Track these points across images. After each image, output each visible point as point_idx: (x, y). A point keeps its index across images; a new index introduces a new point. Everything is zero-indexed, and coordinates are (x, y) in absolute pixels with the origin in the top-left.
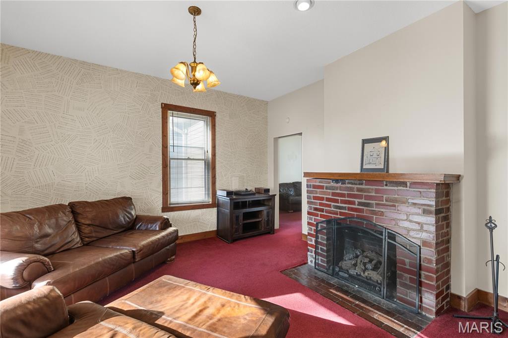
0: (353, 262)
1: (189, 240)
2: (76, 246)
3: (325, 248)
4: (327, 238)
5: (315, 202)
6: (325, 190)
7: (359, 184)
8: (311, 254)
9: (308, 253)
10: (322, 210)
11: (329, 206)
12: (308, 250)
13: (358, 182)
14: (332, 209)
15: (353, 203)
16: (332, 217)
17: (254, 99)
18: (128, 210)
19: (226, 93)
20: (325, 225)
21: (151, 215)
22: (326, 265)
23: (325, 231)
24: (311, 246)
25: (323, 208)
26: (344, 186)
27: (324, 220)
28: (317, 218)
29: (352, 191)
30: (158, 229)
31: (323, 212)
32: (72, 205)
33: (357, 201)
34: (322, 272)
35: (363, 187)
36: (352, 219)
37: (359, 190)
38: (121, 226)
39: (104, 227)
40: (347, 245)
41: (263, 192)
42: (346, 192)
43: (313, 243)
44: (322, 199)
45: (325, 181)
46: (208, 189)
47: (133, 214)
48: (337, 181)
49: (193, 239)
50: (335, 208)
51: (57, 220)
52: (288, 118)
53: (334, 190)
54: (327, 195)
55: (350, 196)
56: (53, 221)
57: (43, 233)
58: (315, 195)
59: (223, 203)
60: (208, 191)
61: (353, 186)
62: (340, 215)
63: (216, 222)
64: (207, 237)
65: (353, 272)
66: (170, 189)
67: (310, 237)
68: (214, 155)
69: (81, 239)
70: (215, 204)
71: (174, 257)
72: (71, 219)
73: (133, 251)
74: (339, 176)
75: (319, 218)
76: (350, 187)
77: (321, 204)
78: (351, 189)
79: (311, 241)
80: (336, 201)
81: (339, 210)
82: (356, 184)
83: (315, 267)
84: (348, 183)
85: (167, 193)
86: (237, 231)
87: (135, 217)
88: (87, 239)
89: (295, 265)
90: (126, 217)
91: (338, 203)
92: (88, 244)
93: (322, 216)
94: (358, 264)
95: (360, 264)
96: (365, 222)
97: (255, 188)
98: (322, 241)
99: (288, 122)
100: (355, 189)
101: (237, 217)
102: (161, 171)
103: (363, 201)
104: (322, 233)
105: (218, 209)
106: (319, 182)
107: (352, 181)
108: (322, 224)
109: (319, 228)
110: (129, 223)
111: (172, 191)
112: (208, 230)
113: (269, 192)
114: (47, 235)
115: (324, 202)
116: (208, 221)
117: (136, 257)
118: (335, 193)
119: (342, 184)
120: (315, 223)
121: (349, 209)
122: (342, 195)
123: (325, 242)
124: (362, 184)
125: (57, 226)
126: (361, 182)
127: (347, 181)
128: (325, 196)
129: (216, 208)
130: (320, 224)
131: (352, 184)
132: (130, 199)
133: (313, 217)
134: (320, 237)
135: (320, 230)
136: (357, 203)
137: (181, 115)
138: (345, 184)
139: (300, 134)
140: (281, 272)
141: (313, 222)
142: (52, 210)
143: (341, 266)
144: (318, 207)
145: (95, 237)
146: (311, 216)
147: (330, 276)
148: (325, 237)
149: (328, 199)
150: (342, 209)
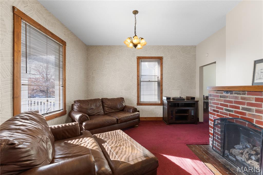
0: (241, 151)
1: (149, 120)
2: (101, 114)
3: (220, 137)
4: (221, 131)
5: (214, 106)
6: (219, 98)
7: (243, 94)
8: (211, 139)
9: (210, 138)
10: (218, 112)
11: (222, 109)
12: (210, 137)
13: (242, 92)
14: (224, 111)
15: (238, 108)
16: (224, 116)
17: (186, 46)
18: (122, 103)
19: (169, 46)
20: (220, 122)
21: (132, 106)
22: (220, 148)
23: (220, 126)
24: (211, 134)
25: (219, 110)
26: (232, 95)
27: (219, 118)
28: (215, 116)
29: (237, 99)
30: (131, 112)
31: (218, 113)
32: (102, 99)
33: (241, 106)
34: (217, 152)
35: (246, 96)
36: (238, 120)
37: (242, 98)
38: (118, 109)
39: (112, 109)
40: (242, 139)
41: (190, 99)
42: (233, 100)
43: (212, 132)
44: (218, 104)
45: (220, 92)
46: (159, 96)
47: (124, 105)
48: (227, 92)
49: (151, 120)
50: (226, 111)
51: (96, 104)
52: (208, 53)
53: (225, 98)
54: (220, 101)
55: (236, 102)
56: (95, 104)
57: (91, 108)
58: (213, 101)
59: (165, 104)
60: (159, 97)
61: (238, 95)
62: (229, 116)
63: (162, 113)
64: (158, 120)
65: (239, 158)
66: (140, 95)
67: (211, 128)
68: (162, 79)
69: (104, 112)
70: (162, 104)
71: (137, 126)
72: (101, 104)
73: (117, 119)
74: (228, 89)
75: (216, 116)
76: (237, 96)
77: (217, 108)
78: (236, 98)
79: (211, 131)
80: (227, 106)
81: (228, 112)
82: (240, 94)
83: (213, 148)
84: (235, 93)
85: (139, 97)
86: (172, 118)
87: (124, 106)
88: (106, 112)
89: (199, 143)
90: (120, 106)
91: (228, 107)
92: (106, 114)
93: (218, 115)
94: (244, 153)
95: (246, 154)
96: (247, 123)
97: (186, 97)
98: (218, 132)
99: (207, 56)
100: (240, 98)
101: (172, 111)
102: (137, 87)
103: (245, 106)
104: (218, 127)
105: (163, 107)
106: (216, 93)
107: (238, 92)
108: (217, 121)
109: (216, 123)
110: (121, 108)
111: (141, 96)
112: (158, 116)
113: (195, 99)
114: (92, 109)
115: (219, 106)
116: (159, 112)
117: (119, 122)
118: (226, 100)
119: (231, 94)
120: (213, 119)
121: (236, 112)
122: (231, 102)
123: (220, 133)
124: (245, 94)
125: (96, 106)
126: (244, 93)
127: (234, 92)
128: (220, 102)
129: (162, 106)
130: (216, 121)
131: (238, 94)
132: (123, 98)
133: (213, 116)
134: (216, 129)
135: (217, 125)
136: (241, 108)
137: (145, 61)
138: (233, 94)
139: (215, 63)
140: (187, 145)
141: (212, 119)
142: (96, 100)
143: (231, 152)
144: (215, 109)
145: (108, 112)
146: (212, 115)
147: (221, 156)
148: (220, 130)
149: (222, 105)
150: (230, 112)
